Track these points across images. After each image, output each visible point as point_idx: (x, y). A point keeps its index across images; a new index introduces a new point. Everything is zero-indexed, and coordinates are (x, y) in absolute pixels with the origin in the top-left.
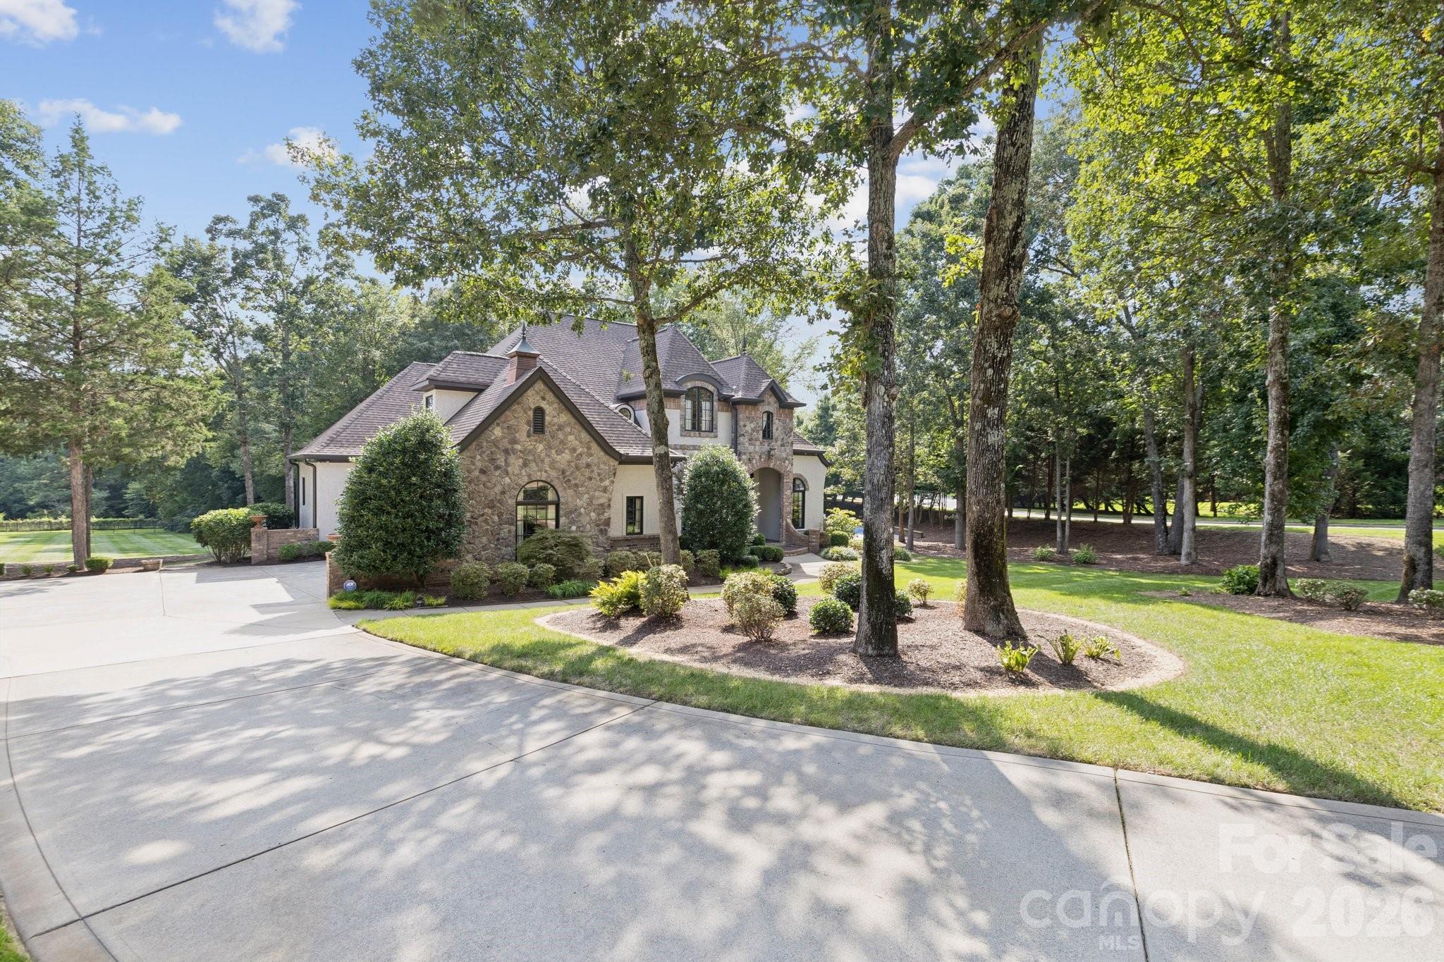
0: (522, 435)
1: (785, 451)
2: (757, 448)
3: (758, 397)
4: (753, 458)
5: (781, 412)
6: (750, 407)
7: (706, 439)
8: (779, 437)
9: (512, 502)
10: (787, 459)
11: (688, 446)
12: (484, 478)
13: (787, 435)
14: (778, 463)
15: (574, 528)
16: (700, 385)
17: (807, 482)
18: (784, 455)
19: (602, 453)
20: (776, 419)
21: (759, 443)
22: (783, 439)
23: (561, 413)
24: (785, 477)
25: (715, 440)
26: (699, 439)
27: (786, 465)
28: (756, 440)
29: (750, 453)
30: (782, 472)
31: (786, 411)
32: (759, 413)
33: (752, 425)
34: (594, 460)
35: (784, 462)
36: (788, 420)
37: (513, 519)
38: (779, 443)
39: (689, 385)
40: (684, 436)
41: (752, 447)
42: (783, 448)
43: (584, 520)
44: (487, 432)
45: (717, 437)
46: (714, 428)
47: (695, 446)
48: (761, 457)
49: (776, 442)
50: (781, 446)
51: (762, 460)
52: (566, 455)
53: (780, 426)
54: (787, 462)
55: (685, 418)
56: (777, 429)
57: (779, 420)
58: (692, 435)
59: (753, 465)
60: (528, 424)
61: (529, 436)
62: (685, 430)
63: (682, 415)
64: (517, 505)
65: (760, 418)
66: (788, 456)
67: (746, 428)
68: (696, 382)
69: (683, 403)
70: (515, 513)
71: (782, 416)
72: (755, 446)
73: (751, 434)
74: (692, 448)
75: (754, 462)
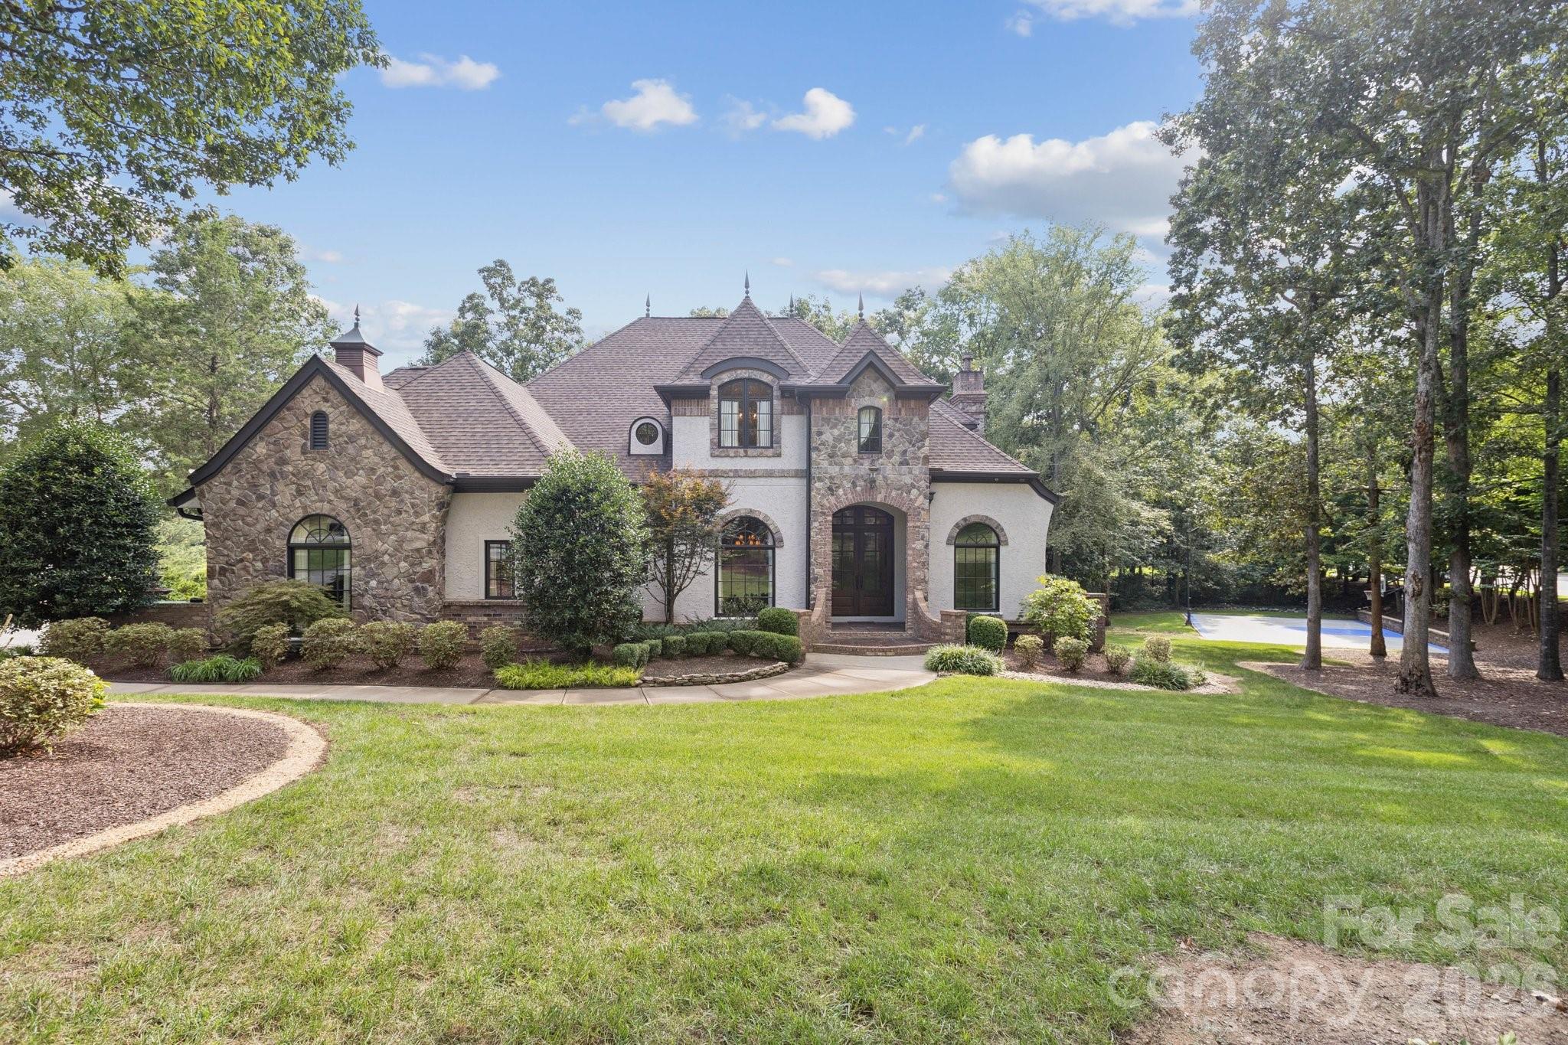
0: (293, 454)
1: (911, 473)
2: (847, 469)
3: (839, 383)
4: (838, 487)
5: (900, 405)
6: (831, 402)
7: (759, 459)
8: (896, 449)
9: (281, 544)
10: (913, 486)
11: (725, 472)
12: (242, 511)
13: (914, 445)
14: (894, 494)
15: (373, 583)
16: (746, 376)
17: (1002, 530)
18: (908, 480)
19: (417, 474)
20: (889, 418)
21: (850, 460)
22: (905, 452)
23: (352, 418)
24: (909, 518)
25: (777, 460)
26: (745, 459)
27: (912, 497)
28: (844, 456)
29: (831, 478)
30: (904, 509)
31: (913, 403)
32: (850, 409)
33: (836, 432)
34: (405, 484)
35: (909, 492)
36: (916, 419)
37: (282, 568)
38: (897, 458)
39: (726, 378)
40: (718, 456)
41: (837, 468)
42: (904, 468)
43: (390, 572)
44: (247, 449)
45: (779, 455)
46: (774, 441)
47: (736, 471)
48: (854, 485)
49: (889, 457)
50: (901, 464)
51: (858, 489)
52: (361, 479)
53: (898, 430)
54: (914, 492)
55: (719, 429)
56: (891, 436)
57: (896, 420)
58: (732, 454)
59: (837, 498)
60: (304, 436)
61: (304, 453)
62: (720, 447)
63: (712, 424)
64: (292, 549)
65: (852, 419)
66: (918, 482)
67: (823, 436)
68: (739, 372)
69: (714, 406)
70: (285, 560)
71: (903, 412)
72: (841, 465)
73: (834, 447)
74: (731, 474)
75: (841, 492)
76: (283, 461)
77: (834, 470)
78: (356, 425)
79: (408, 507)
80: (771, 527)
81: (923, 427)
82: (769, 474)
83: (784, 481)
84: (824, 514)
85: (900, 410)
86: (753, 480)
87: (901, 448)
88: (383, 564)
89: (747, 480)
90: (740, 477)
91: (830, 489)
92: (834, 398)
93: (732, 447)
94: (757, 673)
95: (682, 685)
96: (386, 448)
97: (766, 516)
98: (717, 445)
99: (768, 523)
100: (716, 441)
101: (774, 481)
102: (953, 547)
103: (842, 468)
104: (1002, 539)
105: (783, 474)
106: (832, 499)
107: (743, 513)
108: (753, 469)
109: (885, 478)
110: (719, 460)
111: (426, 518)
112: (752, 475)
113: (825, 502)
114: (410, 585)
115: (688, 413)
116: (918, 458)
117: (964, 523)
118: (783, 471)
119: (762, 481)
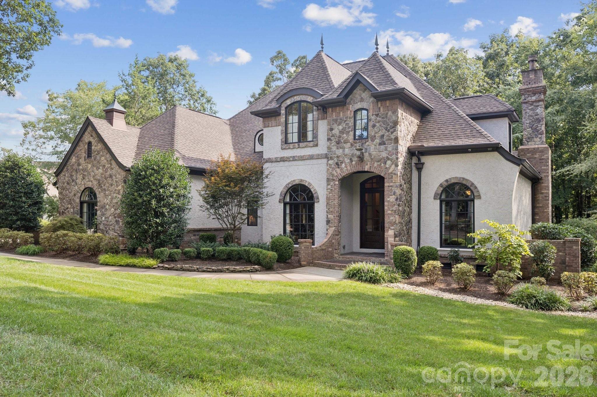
1: (386, 150)
2: (347, 151)
3: (338, 96)
4: (342, 163)
5: (379, 105)
6: (338, 108)
7: (306, 149)
8: (377, 135)
9: (78, 201)
10: (388, 159)
11: (288, 158)
12: (68, 187)
13: (388, 131)
14: (376, 164)
15: (103, 218)
16: (299, 99)
17: (476, 188)
18: (384, 155)
19: (117, 167)
20: (373, 115)
21: (349, 145)
22: (382, 136)
23: (99, 143)
24: (385, 180)
25: (315, 149)
26: (299, 149)
27: (387, 166)
28: (346, 142)
29: (338, 157)
30: (382, 175)
31: (388, 103)
32: (349, 112)
33: (341, 127)
34: (114, 171)
35: (385, 163)
36: (390, 113)
37: (78, 211)
38: (377, 141)
39: (289, 102)
40: (285, 149)
41: (341, 151)
42: (382, 147)
43: (108, 213)
44: (70, 160)
45: (317, 145)
46: (315, 136)
47: (294, 157)
48: (351, 161)
49: (373, 140)
50: (380, 144)
51: (354, 163)
52: (101, 171)
53: (379, 122)
54: (389, 162)
55: (286, 133)
56: (374, 126)
57: (377, 115)
58: (292, 147)
59: (342, 169)
60: (85, 153)
61: (85, 160)
62: (286, 143)
63: (282, 130)
64: (82, 203)
65: (350, 118)
66: (391, 155)
67: (333, 131)
68: (295, 97)
69: (283, 119)
70: (79, 208)
71: (382, 109)
72: (343, 148)
73: (340, 137)
74: (291, 159)
75: (343, 165)
76: (79, 165)
77: (339, 152)
78: (100, 146)
79: (114, 183)
80: (312, 190)
81: (394, 118)
82: (311, 157)
83: (320, 161)
84: (333, 180)
85: (380, 108)
86: (303, 162)
87: (381, 133)
88: (106, 209)
89: (300, 162)
90: (296, 160)
91: (337, 164)
92: (339, 106)
93: (293, 143)
94: (228, 269)
95: (177, 270)
96: (108, 156)
97: (309, 183)
98: (286, 141)
99: (311, 187)
100: (284, 140)
101: (314, 161)
102: (438, 201)
103: (344, 151)
104: (476, 194)
105: (319, 157)
106: (338, 170)
107: (297, 182)
108: (302, 155)
109: (370, 154)
110: (286, 151)
111: (120, 187)
112: (302, 158)
113: (334, 172)
114: (115, 219)
115: (270, 125)
116: (391, 139)
117: (446, 184)
118: (319, 155)
119: (308, 162)
